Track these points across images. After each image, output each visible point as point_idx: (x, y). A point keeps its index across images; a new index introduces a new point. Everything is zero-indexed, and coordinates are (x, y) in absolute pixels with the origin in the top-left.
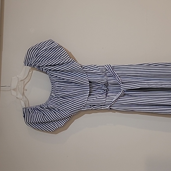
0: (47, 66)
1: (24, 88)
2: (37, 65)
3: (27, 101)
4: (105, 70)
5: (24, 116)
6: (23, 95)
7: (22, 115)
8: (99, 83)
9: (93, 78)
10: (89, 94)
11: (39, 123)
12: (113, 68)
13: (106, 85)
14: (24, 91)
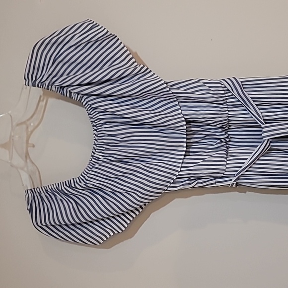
0: (80, 85)
1: (27, 141)
2: (57, 83)
3: (37, 173)
4: (223, 92)
5: (31, 210)
6: (26, 157)
7: (26, 206)
8: (209, 125)
9: (194, 113)
10: (186, 151)
11: (67, 225)
12: (243, 85)
13: (225, 127)
14: (29, 148)
